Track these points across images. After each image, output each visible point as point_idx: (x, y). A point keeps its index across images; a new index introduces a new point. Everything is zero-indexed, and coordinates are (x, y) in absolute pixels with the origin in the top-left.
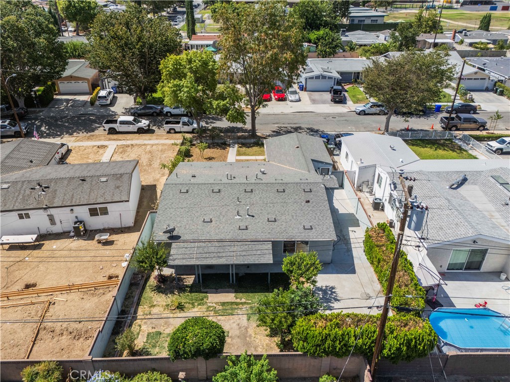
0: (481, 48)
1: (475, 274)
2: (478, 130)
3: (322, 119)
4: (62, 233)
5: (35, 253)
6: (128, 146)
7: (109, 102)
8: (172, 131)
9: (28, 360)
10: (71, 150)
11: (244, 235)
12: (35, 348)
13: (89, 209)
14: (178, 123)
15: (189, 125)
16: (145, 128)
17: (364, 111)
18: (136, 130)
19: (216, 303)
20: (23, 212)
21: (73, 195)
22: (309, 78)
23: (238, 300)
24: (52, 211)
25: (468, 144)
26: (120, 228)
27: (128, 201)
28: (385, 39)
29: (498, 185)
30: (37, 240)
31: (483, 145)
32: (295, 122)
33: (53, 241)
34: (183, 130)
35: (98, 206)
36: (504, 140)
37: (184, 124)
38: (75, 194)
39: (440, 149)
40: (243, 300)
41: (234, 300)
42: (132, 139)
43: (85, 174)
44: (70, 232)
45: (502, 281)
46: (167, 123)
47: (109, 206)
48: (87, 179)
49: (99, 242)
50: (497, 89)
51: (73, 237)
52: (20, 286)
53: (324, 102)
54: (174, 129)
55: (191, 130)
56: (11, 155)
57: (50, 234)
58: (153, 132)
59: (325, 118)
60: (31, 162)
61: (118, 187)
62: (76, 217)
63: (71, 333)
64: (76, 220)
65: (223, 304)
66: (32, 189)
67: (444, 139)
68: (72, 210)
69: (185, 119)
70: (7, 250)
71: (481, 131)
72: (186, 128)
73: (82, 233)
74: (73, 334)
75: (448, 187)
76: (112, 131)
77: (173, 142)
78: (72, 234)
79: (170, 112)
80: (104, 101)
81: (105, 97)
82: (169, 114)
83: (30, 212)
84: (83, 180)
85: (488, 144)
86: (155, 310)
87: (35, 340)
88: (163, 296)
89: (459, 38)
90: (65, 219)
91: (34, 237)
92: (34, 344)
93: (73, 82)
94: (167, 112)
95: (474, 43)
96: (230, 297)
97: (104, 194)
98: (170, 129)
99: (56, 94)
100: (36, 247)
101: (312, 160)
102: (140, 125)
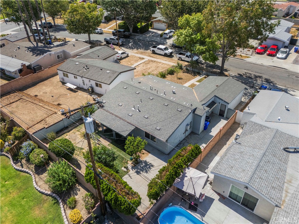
1: (247, 212)
3: (286, 75)
4: (86, 90)
6: (152, 61)
7: (168, 37)
8: (180, 59)
10: (129, 56)
11: (127, 118)
12: (36, 125)
13: (95, 83)
14: (184, 55)
15: (189, 58)
16: (168, 54)
18: (164, 54)
20: (75, 76)
21: (93, 75)
24: (84, 79)
27: (109, 85)
30: (75, 89)
32: (262, 72)
35: (99, 83)
37: (187, 56)
47: (103, 84)
48: (103, 70)
49: (93, 98)
52: (56, 103)
54: (181, 58)
57: (83, 89)
58: (172, 57)
60: (99, 56)
61: (110, 77)
62: (91, 85)
66: (84, 67)
68: (90, 81)
70: (67, 89)
72: (187, 59)
73: (90, 92)
75: (283, 148)
76: (154, 52)
77: (174, 65)
80: (166, 36)
81: (167, 34)
84: (101, 69)
86: (77, 133)
87: (39, 122)
90: (88, 84)
91: (75, 87)
92: (37, 123)
93: (160, 23)
96: (107, 144)
97: (103, 78)
99: (151, 29)
100: (75, 92)
101: (215, 96)
102: (167, 52)
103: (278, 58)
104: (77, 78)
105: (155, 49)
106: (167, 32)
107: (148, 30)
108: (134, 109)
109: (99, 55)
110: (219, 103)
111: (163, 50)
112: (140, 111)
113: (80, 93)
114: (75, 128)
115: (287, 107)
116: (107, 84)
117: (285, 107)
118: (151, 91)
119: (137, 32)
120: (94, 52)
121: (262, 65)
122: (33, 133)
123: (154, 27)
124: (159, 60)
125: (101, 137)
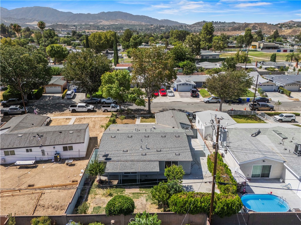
0: (271, 70)
1: (266, 180)
2: (270, 110)
3: (186, 105)
4: (47, 160)
5: (33, 170)
6: (82, 118)
7: (72, 97)
8: (106, 111)
11: (144, 158)
12: (35, 214)
13: (63, 147)
14: (109, 107)
15: (115, 108)
16: (91, 109)
17: (208, 101)
18: (87, 111)
19: (129, 193)
20: (29, 148)
21: (55, 140)
22: (179, 85)
23: (141, 192)
24: (44, 148)
25: (264, 117)
26: (78, 158)
27: (84, 143)
28: (220, 66)
29: (276, 134)
30: (34, 164)
31: (272, 118)
32: (172, 106)
33: (43, 164)
34: (112, 110)
35: (68, 146)
36: (282, 115)
37: (113, 107)
38: (56, 139)
39: (249, 120)
40: (144, 192)
41: (139, 192)
42: (84, 115)
43: (61, 129)
44: (52, 160)
45: (281, 183)
46: (103, 107)
47: (73, 145)
48: (63, 132)
49: (67, 164)
50: (280, 91)
51: (54, 162)
53: (187, 97)
54: (107, 110)
55: (116, 110)
56: (22, 121)
58: (96, 111)
59: (188, 105)
60: (33, 124)
61: (79, 136)
62: (56, 151)
63: (53, 207)
64: (56, 153)
65: (133, 194)
66: (34, 137)
67: (251, 115)
68: (54, 147)
69: (113, 105)
70: (19, 169)
71: (271, 111)
72: (114, 109)
73: (58, 160)
74: (54, 208)
75: (250, 136)
76: (74, 111)
77: (106, 116)
78: (53, 160)
79: (105, 102)
81: (70, 94)
82: (104, 103)
83: (32, 148)
84: (60, 132)
85: (274, 117)
86: (97, 196)
88: (102, 190)
89: (259, 66)
90: (50, 152)
91: (34, 161)
92: (34, 212)
93: (53, 87)
94: (103, 102)
95: (267, 68)
96: (137, 190)
97: (71, 139)
98: (105, 110)
99: (44, 93)
101: (180, 123)
102: (89, 108)
104: (31, 151)
105: (75, 108)
107: (42, 96)
108: (141, 149)
110: (184, 127)
111: (86, 107)
112: (149, 149)
118: (137, 132)
121: (165, 103)
123: (47, 92)
125: (124, 188)
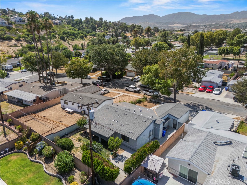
3: (220, 104)
4: (80, 112)
5: (70, 115)
6: (126, 95)
7: (137, 81)
8: (145, 94)
9: (42, 135)
10: (109, 93)
11: (109, 126)
12: (45, 134)
14: (148, 91)
15: (152, 93)
16: (137, 91)
18: (134, 91)
20: (73, 103)
21: (86, 102)
29: (244, 152)
32: (202, 102)
34: (149, 94)
37: (150, 92)
52: (59, 121)
54: (146, 93)
55: (152, 95)
57: (77, 112)
58: (139, 93)
59: (222, 105)
62: (84, 109)
66: (79, 98)
70: (66, 112)
72: (150, 94)
73: (83, 114)
75: (213, 142)
76: (127, 90)
77: (141, 97)
81: (136, 79)
83: (75, 104)
84: (91, 99)
86: (74, 138)
87: (47, 132)
88: (80, 136)
91: (72, 111)
92: (46, 133)
93: (131, 72)
99: (125, 76)
100: (72, 114)
101: (169, 114)
102: (136, 89)
103: (214, 94)
104: (74, 105)
105: (128, 88)
106: (136, 78)
107: (123, 77)
108: (114, 121)
109: (89, 90)
110: (172, 119)
111: (133, 89)
112: (118, 122)
113: (75, 114)
114: (72, 135)
115: (217, 120)
116: (95, 107)
117: (216, 120)
118: (125, 110)
119: (115, 78)
120: (86, 89)
121: (203, 99)
122: (45, 136)
123: (127, 75)
124: (130, 95)
